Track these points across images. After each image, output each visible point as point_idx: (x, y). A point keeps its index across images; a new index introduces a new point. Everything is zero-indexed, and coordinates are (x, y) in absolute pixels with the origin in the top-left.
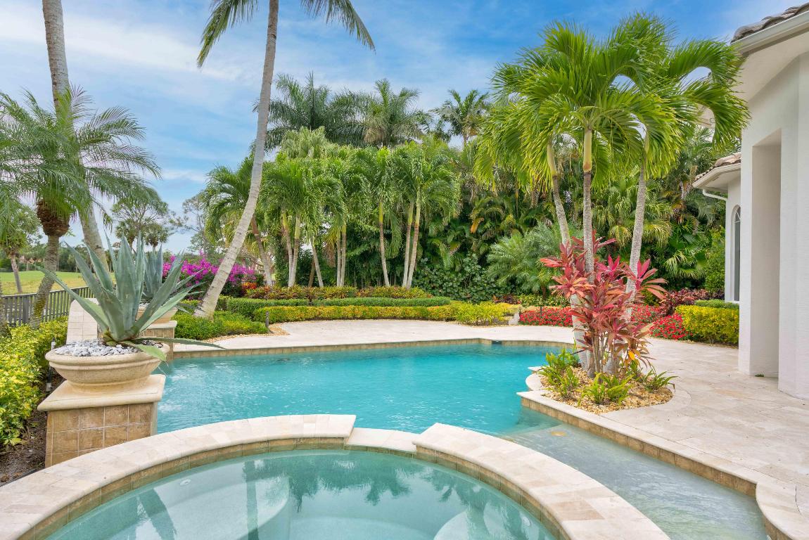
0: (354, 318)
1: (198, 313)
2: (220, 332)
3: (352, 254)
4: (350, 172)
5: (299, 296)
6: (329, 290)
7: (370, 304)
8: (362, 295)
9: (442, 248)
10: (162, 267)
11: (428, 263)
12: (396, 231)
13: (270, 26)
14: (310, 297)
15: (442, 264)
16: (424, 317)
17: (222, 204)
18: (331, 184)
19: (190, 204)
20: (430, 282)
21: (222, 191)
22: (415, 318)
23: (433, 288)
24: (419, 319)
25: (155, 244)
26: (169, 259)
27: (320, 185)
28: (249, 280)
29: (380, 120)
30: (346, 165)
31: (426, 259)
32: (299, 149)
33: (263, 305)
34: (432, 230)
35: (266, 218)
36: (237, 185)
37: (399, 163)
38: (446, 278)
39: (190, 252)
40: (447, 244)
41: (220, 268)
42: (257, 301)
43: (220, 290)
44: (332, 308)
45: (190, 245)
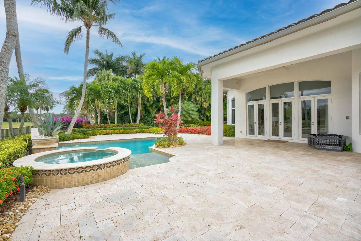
0: (120, 133)
1: (66, 133)
2: (73, 138)
3: (121, 113)
4: (117, 87)
5: (102, 127)
6: (112, 125)
7: (125, 129)
8: (123, 126)
9: (151, 110)
10: (54, 119)
11: (147, 115)
12: (134, 105)
13: (87, 44)
14: (105, 127)
15: (151, 115)
16: (143, 132)
17: (73, 98)
18: (110, 91)
19: (62, 95)
20: (148, 121)
21: (73, 94)
22: (140, 133)
23: (149, 123)
24: (141, 133)
25: (47, 110)
26: (57, 116)
27: (107, 92)
28: (85, 123)
29: (133, 66)
30: (116, 84)
31: (146, 114)
32: (102, 77)
33: (89, 130)
34: (148, 105)
35: (90, 102)
36: (79, 92)
37: (133, 84)
38: (153, 120)
39: (63, 113)
40: (153, 109)
41: (73, 119)
42: (86, 129)
43: (73, 126)
44: (112, 131)
45: (63, 110)
